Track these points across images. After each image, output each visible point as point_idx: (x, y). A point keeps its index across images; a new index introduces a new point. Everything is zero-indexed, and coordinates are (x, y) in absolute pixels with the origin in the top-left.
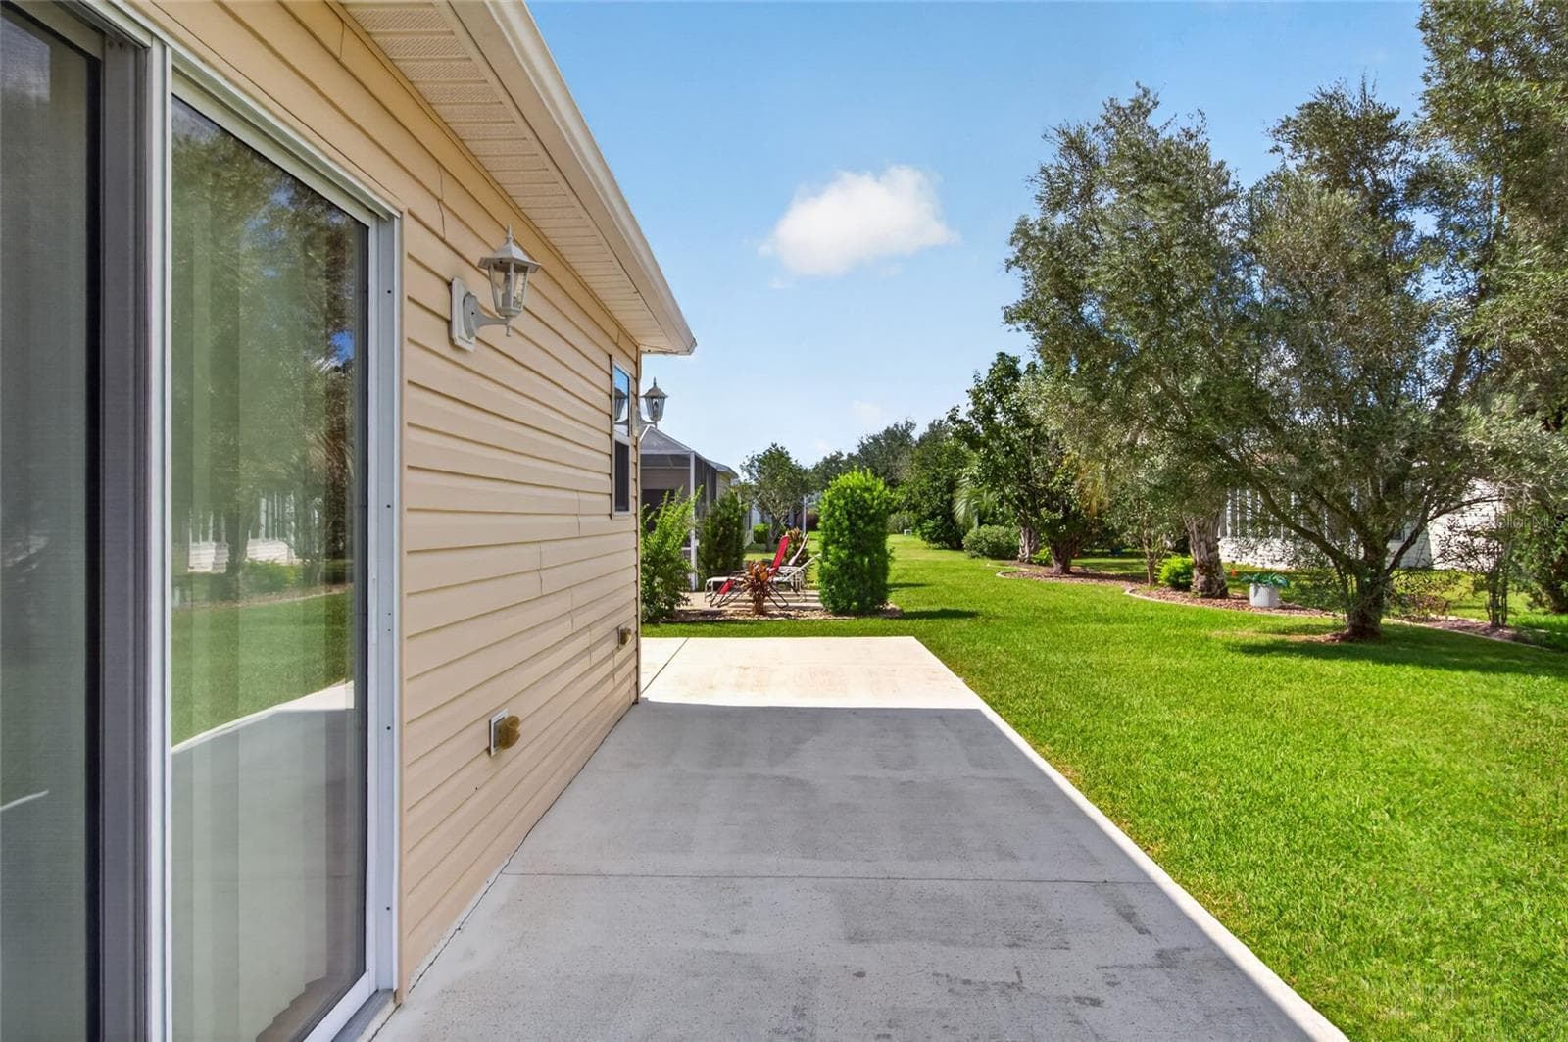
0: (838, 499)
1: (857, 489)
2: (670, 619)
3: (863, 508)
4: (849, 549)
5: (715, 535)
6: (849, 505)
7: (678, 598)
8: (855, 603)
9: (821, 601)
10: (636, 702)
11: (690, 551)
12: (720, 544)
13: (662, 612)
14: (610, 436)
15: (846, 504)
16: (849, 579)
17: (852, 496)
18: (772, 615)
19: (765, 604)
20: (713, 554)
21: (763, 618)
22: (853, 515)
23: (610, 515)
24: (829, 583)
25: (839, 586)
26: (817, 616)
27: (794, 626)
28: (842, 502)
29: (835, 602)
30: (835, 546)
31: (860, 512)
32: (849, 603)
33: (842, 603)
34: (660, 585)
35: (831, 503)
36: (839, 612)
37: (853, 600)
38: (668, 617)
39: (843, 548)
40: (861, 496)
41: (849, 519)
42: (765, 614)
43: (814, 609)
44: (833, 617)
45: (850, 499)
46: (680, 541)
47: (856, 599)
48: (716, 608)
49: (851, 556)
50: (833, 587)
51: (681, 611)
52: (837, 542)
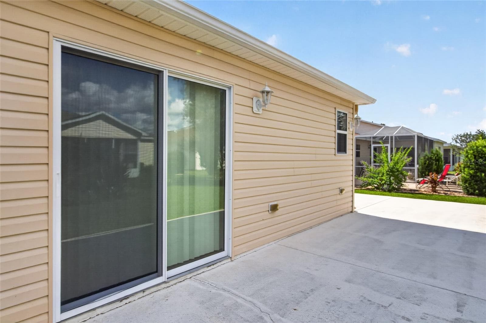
0: (470, 150)
1: (480, 146)
2: (397, 191)
3: (482, 154)
4: (475, 170)
5: (425, 164)
6: (475, 153)
7: (402, 185)
8: (477, 191)
9: (462, 189)
10: (352, 212)
11: (414, 169)
12: (427, 167)
13: (394, 189)
14: (335, 131)
15: (474, 152)
16: (474, 182)
17: (477, 149)
18: (439, 193)
19: (437, 189)
20: (424, 170)
21: (435, 193)
22: (477, 157)
23: (335, 155)
24: (465, 182)
25: (469, 184)
26: (461, 195)
27: (448, 197)
28: (472, 152)
29: (468, 191)
30: (467, 168)
31: (480, 155)
32: (475, 191)
33: (471, 191)
34: (393, 179)
35: (467, 152)
36: (469, 194)
37: (476, 190)
38: (397, 190)
39: (472, 169)
40: (481, 149)
41: (475, 158)
42: (436, 192)
43: (460, 192)
44: (467, 196)
45: (475, 150)
46: (403, 165)
47: (477, 190)
48: (418, 189)
49: (476, 173)
50: (467, 184)
51: (403, 189)
52: (469, 167)
